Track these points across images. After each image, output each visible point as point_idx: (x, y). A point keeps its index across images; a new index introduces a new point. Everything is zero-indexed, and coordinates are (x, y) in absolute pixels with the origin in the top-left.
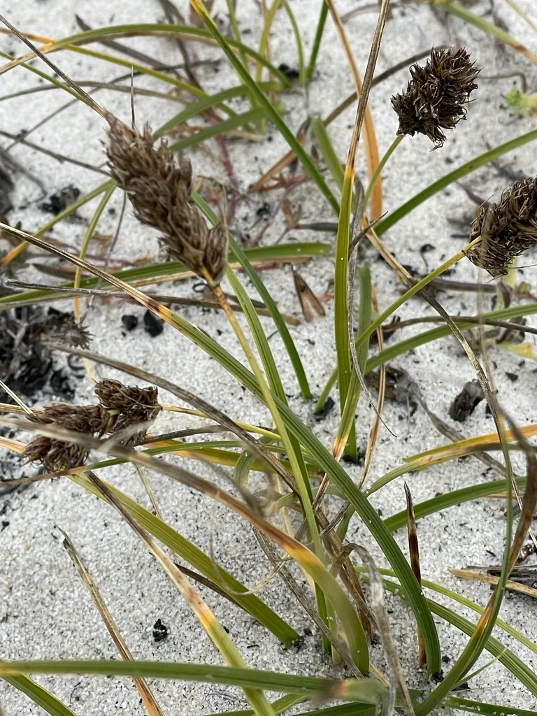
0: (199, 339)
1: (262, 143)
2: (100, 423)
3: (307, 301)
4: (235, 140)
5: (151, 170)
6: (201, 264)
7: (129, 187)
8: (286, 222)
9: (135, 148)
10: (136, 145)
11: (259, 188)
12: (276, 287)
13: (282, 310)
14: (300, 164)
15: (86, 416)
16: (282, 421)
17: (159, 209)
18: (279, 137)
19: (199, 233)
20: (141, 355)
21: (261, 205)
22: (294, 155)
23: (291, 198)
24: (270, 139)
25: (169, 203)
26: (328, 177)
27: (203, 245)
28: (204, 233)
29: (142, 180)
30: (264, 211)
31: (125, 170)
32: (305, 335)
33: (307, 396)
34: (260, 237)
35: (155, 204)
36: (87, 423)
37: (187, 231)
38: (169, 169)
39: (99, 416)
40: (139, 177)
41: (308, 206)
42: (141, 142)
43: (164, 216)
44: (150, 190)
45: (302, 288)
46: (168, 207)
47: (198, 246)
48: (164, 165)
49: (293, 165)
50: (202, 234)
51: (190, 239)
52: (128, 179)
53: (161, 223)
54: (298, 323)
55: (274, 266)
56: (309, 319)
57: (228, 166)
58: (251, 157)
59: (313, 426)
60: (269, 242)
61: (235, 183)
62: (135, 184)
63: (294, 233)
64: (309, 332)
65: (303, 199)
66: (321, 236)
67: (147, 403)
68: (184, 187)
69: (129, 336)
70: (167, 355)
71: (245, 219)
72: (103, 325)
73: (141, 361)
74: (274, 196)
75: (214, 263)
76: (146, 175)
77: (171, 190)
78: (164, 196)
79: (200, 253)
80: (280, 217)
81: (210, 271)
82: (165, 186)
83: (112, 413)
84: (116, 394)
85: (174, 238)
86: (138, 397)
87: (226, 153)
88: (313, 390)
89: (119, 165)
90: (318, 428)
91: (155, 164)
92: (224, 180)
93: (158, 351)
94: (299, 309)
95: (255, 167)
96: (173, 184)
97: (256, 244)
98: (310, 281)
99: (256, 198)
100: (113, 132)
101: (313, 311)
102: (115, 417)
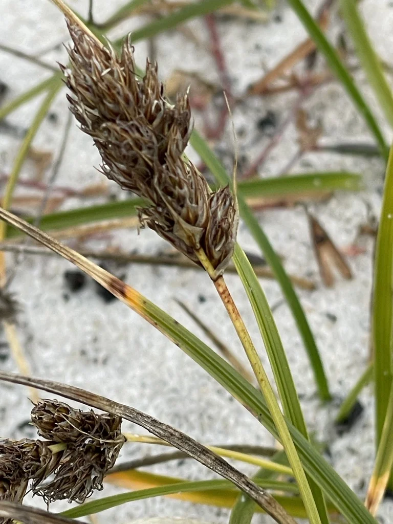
0: (182, 339)
1: (265, 23)
2: (38, 468)
3: (327, 257)
4: (228, 19)
5: (131, 110)
6: (198, 245)
7: (98, 133)
8: (300, 141)
9: (109, 77)
10: (111, 73)
11: (262, 90)
12: (282, 235)
13: (290, 268)
14: (321, 59)
15: (18, 456)
16: (300, 463)
17: (141, 167)
18: (291, 17)
19: (197, 203)
20: (89, 328)
21: (263, 115)
22: (313, 45)
23: (307, 105)
24: (278, 19)
25: (156, 158)
26: (360, 77)
27: (203, 220)
28: (204, 201)
29: (118, 126)
30: (267, 123)
31: (93, 108)
32: (324, 306)
33: (325, 396)
34: (261, 161)
35: (135, 160)
36: (20, 468)
37: (180, 200)
38: (158, 108)
39: (37, 457)
40: (114, 121)
41: (331, 118)
42: (118, 69)
43: (147, 177)
44: (129, 140)
45: (320, 239)
46: (155, 165)
47: (193, 221)
48: (151, 104)
49: (311, 58)
50: (200, 202)
51: (184, 211)
52: (97, 122)
53: (142, 185)
54: (312, 288)
55: (282, 205)
56: (329, 282)
57: (218, 57)
58: (251, 43)
59: (332, 441)
60: (272, 170)
61: (228, 81)
62: (107, 129)
63: (312, 157)
64: (330, 301)
65: (322, 107)
66: (349, 162)
67: (105, 435)
68: (179, 136)
69: (74, 301)
70: (126, 329)
71: (241, 133)
72: (37, 283)
73: (89, 338)
74: (283, 103)
75: (216, 246)
76: (125, 119)
77: (159, 139)
78: (149, 148)
79: (198, 230)
80: (290, 133)
81: (210, 257)
82: (150, 133)
83: (55, 449)
84: (62, 423)
85: (160, 210)
86: (93, 426)
87: (215, 38)
88: (334, 388)
89: (84, 100)
90: (340, 445)
91: (138, 100)
92: (212, 76)
93: (113, 324)
94: (315, 267)
95: (256, 58)
96: (162, 131)
97: (255, 170)
98: (332, 227)
99: (257, 102)
100: (77, 51)
101: (335, 272)
102: (60, 455)
